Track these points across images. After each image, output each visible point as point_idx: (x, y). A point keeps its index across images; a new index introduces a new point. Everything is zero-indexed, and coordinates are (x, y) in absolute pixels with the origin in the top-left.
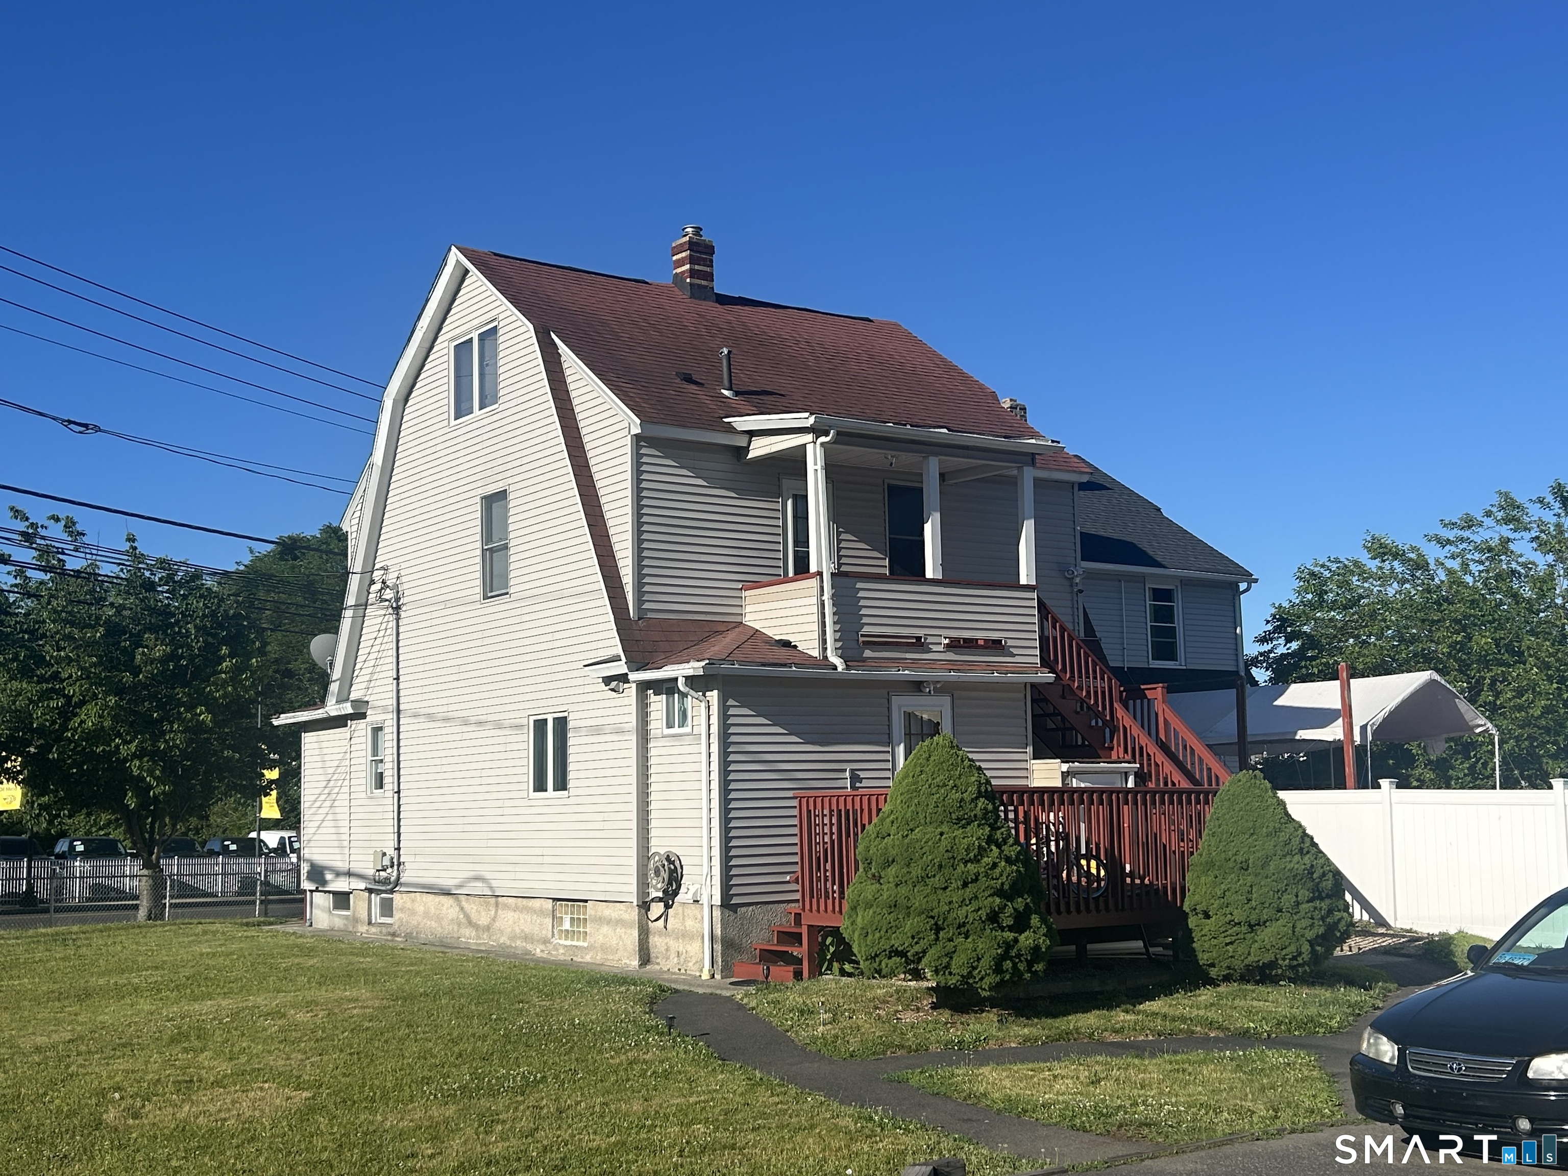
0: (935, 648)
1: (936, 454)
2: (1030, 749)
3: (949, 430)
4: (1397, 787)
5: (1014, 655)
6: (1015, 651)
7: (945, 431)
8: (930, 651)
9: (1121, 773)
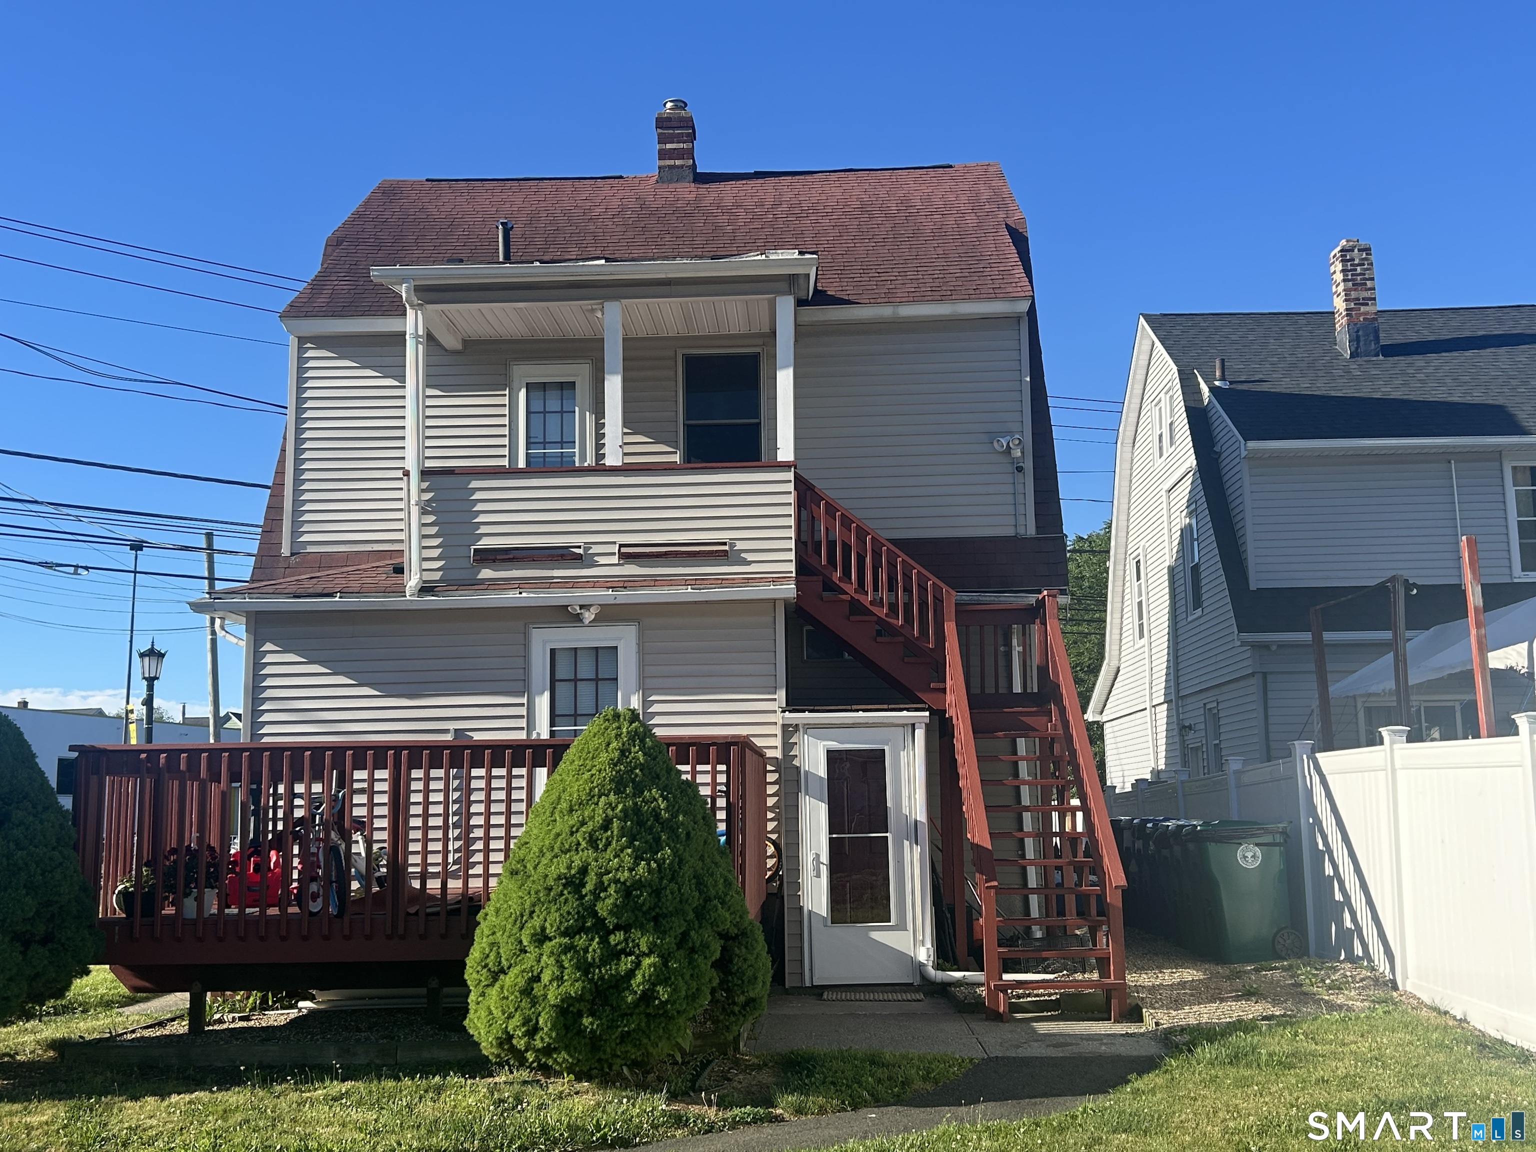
0: (602, 560)
1: (617, 298)
2: (782, 695)
3: (607, 260)
4: (1410, 740)
5: (749, 563)
6: (750, 557)
7: (603, 262)
8: (595, 565)
9: (903, 726)
